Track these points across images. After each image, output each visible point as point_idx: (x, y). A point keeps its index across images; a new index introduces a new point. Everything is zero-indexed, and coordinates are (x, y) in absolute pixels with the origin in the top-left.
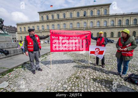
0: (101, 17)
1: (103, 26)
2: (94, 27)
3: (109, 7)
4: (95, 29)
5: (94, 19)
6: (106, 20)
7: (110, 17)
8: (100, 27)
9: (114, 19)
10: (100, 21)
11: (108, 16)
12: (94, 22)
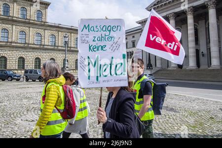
0: (29, 23)
1: (34, 44)
2: (11, 42)
3: (46, 8)
4: (13, 47)
5: (13, 25)
6: (41, 31)
7: (48, 28)
8: (25, 43)
9: (55, 33)
10: (27, 31)
11: (45, 26)
12: (10, 32)
